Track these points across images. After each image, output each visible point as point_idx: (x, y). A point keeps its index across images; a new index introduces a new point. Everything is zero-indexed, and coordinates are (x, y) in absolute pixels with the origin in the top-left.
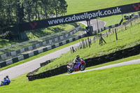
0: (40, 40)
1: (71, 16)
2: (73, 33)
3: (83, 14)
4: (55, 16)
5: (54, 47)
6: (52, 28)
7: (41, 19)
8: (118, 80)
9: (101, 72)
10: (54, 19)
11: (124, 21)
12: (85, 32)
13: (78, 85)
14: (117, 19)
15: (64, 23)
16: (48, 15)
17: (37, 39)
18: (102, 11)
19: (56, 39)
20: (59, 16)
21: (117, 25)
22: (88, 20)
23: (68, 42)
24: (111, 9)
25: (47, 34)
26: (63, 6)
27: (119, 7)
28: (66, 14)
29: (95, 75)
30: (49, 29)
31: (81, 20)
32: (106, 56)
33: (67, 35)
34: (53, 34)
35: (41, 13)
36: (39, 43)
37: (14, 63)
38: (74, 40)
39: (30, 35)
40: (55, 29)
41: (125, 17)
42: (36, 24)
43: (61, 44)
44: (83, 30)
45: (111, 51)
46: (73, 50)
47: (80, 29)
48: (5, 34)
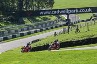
0: (33, 24)
1: (56, 10)
2: (56, 22)
3: (65, 9)
4: (45, 9)
5: (42, 30)
6: (42, 17)
7: (35, 10)
8: (88, 58)
9: (76, 52)
10: (44, 11)
11: (93, 18)
12: (65, 23)
13: (59, 59)
14: (88, 16)
15: (51, 15)
16: (40, 8)
17: (30, 23)
18: (79, 9)
19: (44, 25)
20: (48, 9)
21: (87, 20)
22: (68, 14)
23: (52, 28)
24: (85, 8)
25: (38, 21)
26: (51, 3)
27: (91, 8)
28: (53, 9)
29: (72, 53)
30: (40, 18)
31: (63, 14)
32: (79, 41)
33: (51, 23)
34: (42, 21)
35: (35, 6)
36: (32, 26)
37: (13, 38)
38: (56, 27)
39: (26, 20)
40: (44, 18)
41: (94, 15)
42: (31, 13)
43: (47, 29)
44: (64, 21)
45: (84, 38)
46: (56, 34)
47: (61, 20)
48: (9, 18)
